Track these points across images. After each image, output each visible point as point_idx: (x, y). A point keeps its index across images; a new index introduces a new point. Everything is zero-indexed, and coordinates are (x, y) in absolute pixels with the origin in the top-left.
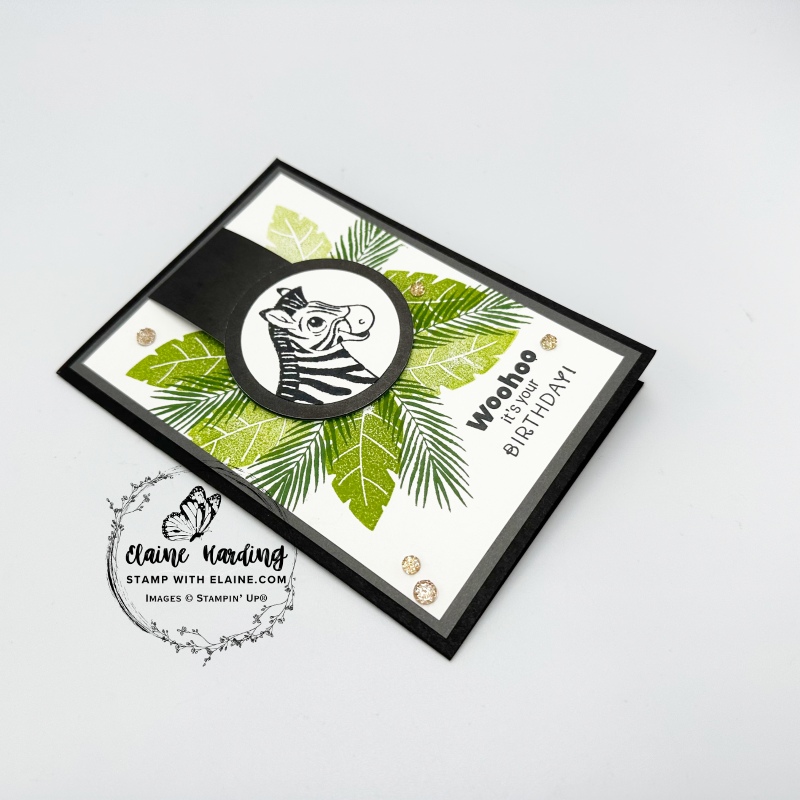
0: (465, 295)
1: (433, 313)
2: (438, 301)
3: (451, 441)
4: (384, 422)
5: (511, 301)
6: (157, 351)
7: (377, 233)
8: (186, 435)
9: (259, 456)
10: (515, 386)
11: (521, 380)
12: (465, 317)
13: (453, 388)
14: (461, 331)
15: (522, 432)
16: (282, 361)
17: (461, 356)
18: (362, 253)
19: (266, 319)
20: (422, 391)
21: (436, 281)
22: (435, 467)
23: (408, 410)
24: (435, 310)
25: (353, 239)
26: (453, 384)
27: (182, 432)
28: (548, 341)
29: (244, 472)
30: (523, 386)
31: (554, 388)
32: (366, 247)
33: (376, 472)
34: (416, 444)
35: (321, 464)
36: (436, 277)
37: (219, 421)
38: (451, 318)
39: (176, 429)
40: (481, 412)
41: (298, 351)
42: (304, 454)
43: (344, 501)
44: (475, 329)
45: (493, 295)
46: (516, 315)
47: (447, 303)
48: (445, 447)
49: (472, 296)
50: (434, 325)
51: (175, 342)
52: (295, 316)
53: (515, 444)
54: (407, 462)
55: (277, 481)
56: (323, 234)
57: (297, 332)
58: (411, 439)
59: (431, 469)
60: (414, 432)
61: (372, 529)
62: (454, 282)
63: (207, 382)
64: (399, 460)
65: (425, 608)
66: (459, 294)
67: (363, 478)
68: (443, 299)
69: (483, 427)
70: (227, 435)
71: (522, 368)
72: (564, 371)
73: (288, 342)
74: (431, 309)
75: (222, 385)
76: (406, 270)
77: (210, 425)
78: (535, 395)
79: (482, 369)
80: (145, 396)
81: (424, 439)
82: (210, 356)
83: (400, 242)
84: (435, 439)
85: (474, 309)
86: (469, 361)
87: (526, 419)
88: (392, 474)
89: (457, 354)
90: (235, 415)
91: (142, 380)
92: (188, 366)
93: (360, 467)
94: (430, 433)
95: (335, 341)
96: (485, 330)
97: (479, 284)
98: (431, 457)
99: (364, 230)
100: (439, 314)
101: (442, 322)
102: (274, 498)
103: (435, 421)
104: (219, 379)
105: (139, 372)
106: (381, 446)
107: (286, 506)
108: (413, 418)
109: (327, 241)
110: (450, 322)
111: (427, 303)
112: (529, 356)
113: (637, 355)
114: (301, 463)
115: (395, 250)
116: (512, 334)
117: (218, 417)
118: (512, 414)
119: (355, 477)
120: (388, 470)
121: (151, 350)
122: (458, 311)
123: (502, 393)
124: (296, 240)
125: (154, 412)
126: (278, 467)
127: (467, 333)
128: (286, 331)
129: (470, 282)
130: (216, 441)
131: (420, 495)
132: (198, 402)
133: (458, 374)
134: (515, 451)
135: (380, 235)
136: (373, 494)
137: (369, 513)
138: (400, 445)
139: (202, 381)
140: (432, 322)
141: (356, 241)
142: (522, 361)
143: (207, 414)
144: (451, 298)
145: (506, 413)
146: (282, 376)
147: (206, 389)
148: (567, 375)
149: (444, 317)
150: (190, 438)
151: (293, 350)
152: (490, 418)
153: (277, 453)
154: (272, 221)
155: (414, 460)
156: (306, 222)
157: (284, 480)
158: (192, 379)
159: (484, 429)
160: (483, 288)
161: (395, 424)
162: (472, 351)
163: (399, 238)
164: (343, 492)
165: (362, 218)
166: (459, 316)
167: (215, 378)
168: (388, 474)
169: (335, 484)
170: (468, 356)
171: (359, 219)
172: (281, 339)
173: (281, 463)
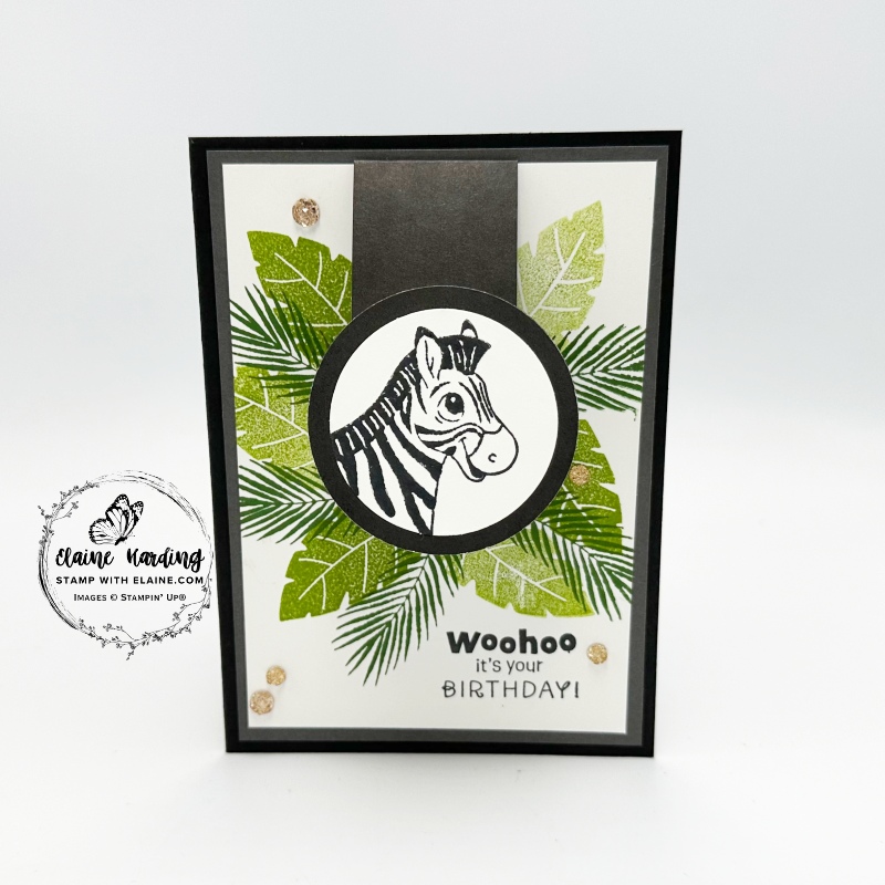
0: (606, 530)
1: (560, 511)
2: (579, 507)
3: (419, 630)
4: (394, 554)
5: (630, 584)
6: (300, 240)
7: (635, 367)
8: (235, 366)
9: (269, 460)
10: (523, 650)
11: (534, 651)
12: (577, 550)
13: (479, 594)
14: (555, 557)
15: (476, 686)
16: (377, 406)
17: (524, 577)
18: (592, 372)
19: (417, 342)
20: (455, 567)
21: (606, 486)
22: (382, 633)
23: (423, 568)
24: (564, 512)
25: (607, 345)
26: (484, 591)
27: (235, 358)
28: (599, 655)
29: (243, 458)
30: (529, 657)
31: (546, 688)
32: (605, 370)
33: (337, 584)
34: (393, 600)
35: (306, 527)
37: (275, 387)
38: (564, 536)
39: (234, 342)
40: (471, 638)
41: (402, 414)
42: (304, 503)
43: (288, 576)
44: (569, 571)
45: (627, 560)
46: (613, 599)
47: (584, 518)
48: (409, 629)
49: (610, 539)
50: (544, 524)
51: (326, 251)
52: (445, 372)
53: (458, 688)
54: (368, 605)
55: (260, 498)
56: (591, 300)
57: (425, 393)
58: (395, 592)
59: (377, 632)
60: (404, 589)
61: (282, 619)
62: (618, 506)
63: (306, 336)
64: (365, 596)
65: (250, 711)
66: (604, 522)
67: (322, 576)
68: (584, 510)
69: (455, 648)
70: (267, 408)
71: (549, 645)
72: (572, 687)
73: (406, 393)
74: (563, 507)
75: (315, 354)
76: (600, 442)
77: (264, 383)
78: (527, 675)
79: (522, 607)
80: (242, 276)
81: (403, 605)
82: (336, 310)
83: (638, 405)
84: (410, 615)
85: (594, 552)
86: (522, 589)
87: (492, 682)
88: (346, 599)
89: (523, 571)
90: (293, 399)
91: (256, 259)
92: (309, 296)
93: (332, 566)
94: (414, 606)
95: (444, 448)
96: (572, 580)
97: (632, 535)
98: (389, 624)
99: (629, 348)
100: (561, 520)
101: (554, 530)
102: (242, 509)
103: (429, 601)
104: (319, 346)
105: (263, 244)
106: (366, 569)
107: (243, 526)
108: (418, 579)
109: (583, 315)
110: (559, 538)
111: (569, 496)
112: (569, 642)
113: (638, 742)
114: (294, 507)
115: (621, 407)
116: (586, 611)
117: (277, 383)
118: (489, 666)
119: (318, 569)
120: (347, 593)
121: (294, 232)
122: (580, 537)
123: (507, 645)
124: (561, 274)
125: (233, 308)
126: (273, 489)
127: (557, 564)
128: (419, 377)
129: (628, 526)
130: (252, 403)
131: (346, 638)
132: (278, 346)
133: (499, 588)
134: (450, 693)
135: (632, 373)
136: (314, 597)
137: (293, 606)
138: (380, 586)
139: (304, 328)
140: (546, 519)
141: (607, 350)
142: (558, 641)
143: (273, 368)
144: (591, 518)
145: (487, 660)
146: (357, 423)
147: (297, 341)
148: (570, 691)
149: (562, 527)
150: (235, 374)
151: (399, 407)
152: (470, 649)
153: (286, 475)
154: (570, 218)
155: (374, 610)
156: (597, 265)
157: (266, 504)
158: (298, 315)
159: (453, 651)
160: (630, 543)
161: (400, 566)
162: (537, 584)
163: (644, 401)
164: (296, 568)
165: (647, 331)
166: (573, 542)
167: (316, 339)
168: (341, 600)
169: (298, 555)
170: (528, 584)
171: (644, 327)
172: (404, 382)
173: (280, 488)
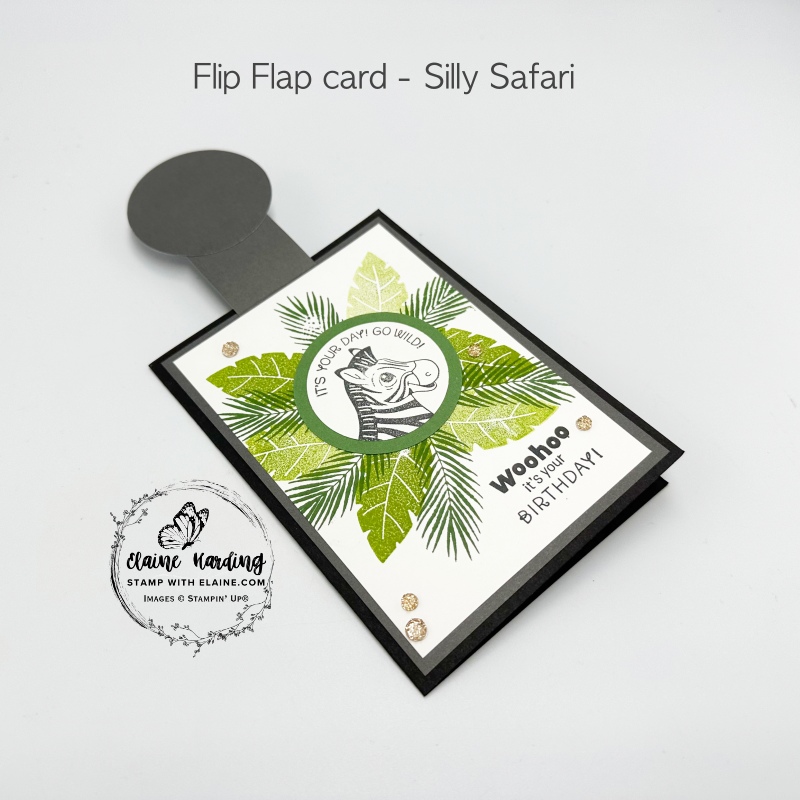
0: (517, 364)
1: (484, 375)
2: (491, 365)
3: (472, 497)
4: (416, 466)
5: (558, 378)
6: (237, 363)
7: (451, 292)
8: (244, 443)
9: (300, 475)
10: (543, 458)
11: (549, 453)
12: (512, 385)
13: (485, 448)
14: (505, 397)
15: (539, 502)
17: (500, 420)
18: (433, 308)
20: (457, 445)
21: (494, 346)
22: (452, 517)
23: (440, 460)
24: (486, 373)
25: (428, 294)
26: (486, 444)
27: (241, 439)
28: (584, 423)
29: (284, 485)
30: (550, 459)
31: (579, 467)
32: (438, 303)
33: (398, 510)
34: (439, 492)
35: (351, 493)
36: (495, 342)
37: (274, 435)
38: (498, 383)
39: (237, 435)
40: (506, 476)
42: (340, 481)
43: (364, 531)
44: (519, 397)
45: (543, 369)
46: (559, 391)
47: (499, 368)
48: (465, 501)
49: (524, 366)
50: (482, 386)
51: (254, 358)
53: (530, 511)
54: (428, 507)
55: (311, 500)
56: (403, 285)
58: (437, 487)
59: (448, 518)
60: (440, 481)
61: (383, 561)
62: (510, 350)
63: (272, 399)
64: (421, 504)
65: (413, 643)
66: (511, 361)
67: (385, 513)
68: (495, 364)
69: (504, 490)
70: (278, 449)
71: (553, 442)
72: (592, 453)
74: (483, 371)
75: (284, 404)
76: (469, 331)
77: (266, 438)
78: (560, 470)
79: (516, 435)
80: (218, 401)
81: (448, 490)
82: (279, 377)
83: (470, 304)
84: (458, 492)
85: (522, 378)
86: (506, 426)
87: (545, 490)
88: (412, 515)
89: (497, 417)
90: (289, 434)
91: (218, 387)
92: (260, 382)
93: (386, 502)
94: (455, 485)
96: (527, 400)
97: (532, 356)
98: (450, 508)
99: (440, 287)
100: (489, 377)
101: (490, 385)
102: (305, 514)
103: (461, 476)
104: (284, 399)
105: (218, 379)
106: (408, 488)
107: (313, 524)
108: (443, 468)
109: (404, 292)
110: (498, 386)
111: (481, 365)
112: (562, 432)
113: (666, 452)
114: (335, 488)
115: (463, 311)
116: (552, 409)
117: (274, 432)
118: (533, 483)
119: (379, 511)
120: (409, 511)
121: (232, 362)
122: (507, 378)
123: (531, 462)
124: (378, 286)
125: (222, 417)
126: (314, 488)
127: (510, 399)
129: (524, 353)
130: (267, 453)
131: (432, 540)
132: (261, 415)
133: (493, 436)
134: (528, 518)
135: (453, 295)
136: (391, 530)
137: (383, 547)
138: (425, 491)
139: (268, 397)
140: (481, 383)
141: (431, 296)
142: (555, 436)
143: (266, 427)
144: (504, 364)
145: (529, 481)
147: (269, 405)
148: (594, 457)
149: (493, 381)
150: (247, 446)
152: (513, 483)
153: (316, 475)
154: (361, 266)
155: (434, 507)
156: (391, 271)
157: (317, 500)
158: (260, 394)
159: (504, 492)
160: (535, 360)
161: (425, 470)
162: (511, 417)
163: (470, 300)
164: (365, 522)
165: (441, 276)
166: (507, 382)
167: (279, 397)
168: (409, 519)
169: (360, 513)
170: (506, 421)
171: (438, 276)
173: (318, 484)
